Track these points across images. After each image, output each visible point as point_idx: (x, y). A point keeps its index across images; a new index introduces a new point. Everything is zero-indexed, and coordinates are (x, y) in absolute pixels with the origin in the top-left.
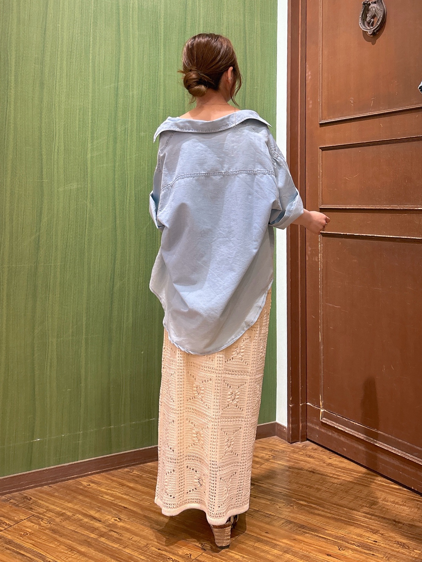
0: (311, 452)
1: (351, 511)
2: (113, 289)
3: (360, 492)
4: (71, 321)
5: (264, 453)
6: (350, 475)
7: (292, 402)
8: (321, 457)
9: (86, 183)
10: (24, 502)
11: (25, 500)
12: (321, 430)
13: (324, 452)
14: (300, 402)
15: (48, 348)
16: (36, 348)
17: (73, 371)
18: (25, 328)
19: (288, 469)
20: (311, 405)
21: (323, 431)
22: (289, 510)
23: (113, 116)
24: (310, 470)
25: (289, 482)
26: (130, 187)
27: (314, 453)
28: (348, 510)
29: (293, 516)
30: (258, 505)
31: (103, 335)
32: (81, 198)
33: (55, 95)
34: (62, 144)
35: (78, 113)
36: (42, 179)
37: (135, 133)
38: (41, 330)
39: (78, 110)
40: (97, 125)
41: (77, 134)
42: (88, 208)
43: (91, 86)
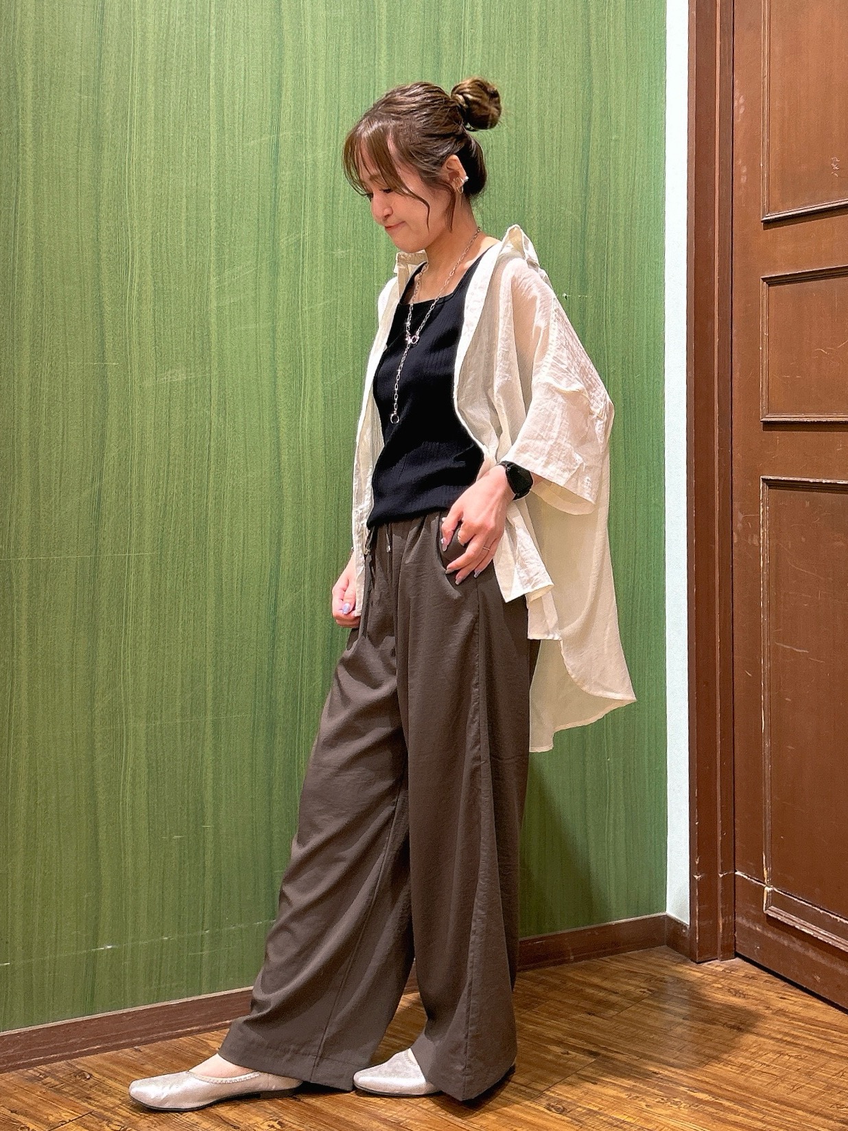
0: (742, 984)
1: (813, 1116)
2: (276, 608)
3: (841, 1073)
4: (179, 682)
5: (632, 985)
6: (823, 1036)
7: (699, 870)
8: (763, 994)
9: (207, 369)
10: (76, 1082)
11: (78, 1078)
12: (765, 933)
13: (772, 983)
14: (719, 870)
15: (127, 743)
16: (99, 744)
17: (186, 794)
19: (681, 1020)
20: (746, 877)
21: (770, 935)
22: (668, 1112)
23: (268, 212)
24: (733, 1024)
25: (680, 1050)
26: (313, 376)
28: (804, 1114)
29: (676, 1125)
31: (255, 713)
32: (196, 403)
33: (129, 165)
34: (149, 278)
35: (184, 207)
36: (103, 359)
37: (320, 250)
38: (109, 703)
39: (184, 200)
40: (231, 232)
41: (184, 254)
42: (214, 427)
43: (213, 143)
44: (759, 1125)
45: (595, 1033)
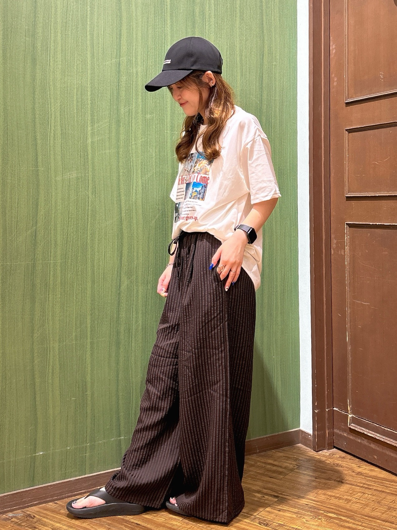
0: (339, 461)
1: (384, 523)
2: (120, 287)
4: (74, 323)
5: (288, 463)
6: (380, 484)
7: (317, 408)
8: (350, 465)
9: (87, 172)
10: (27, 520)
11: (28, 518)
12: (349, 436)
13: (353, 460)
14: (326, 407)
15: (49, 354)
16: (36, 354)
17: (78, 378)
18: (23, 333)
19: (314, 479)
20: (338, 411)
21: (351, 437)
22: (317, 523)
23: (115, 96)
24: (339, 480)
26: (137, 175)
27: (342, 461)
28: (381, 522)
30: (283, 519)
31: (110, 338)
32: (82, 188)
33: (49, 72)
34: (59, 127)
35: (75, 93)
36: (37, 166)
37: (140, 115)
38: (40, 334)
39: (75, 90)
40: (98, 106)
41: (76, 116)
42: (90, 200)
43: (89, 62)
44: (360, 528)
45: (275, 487)
